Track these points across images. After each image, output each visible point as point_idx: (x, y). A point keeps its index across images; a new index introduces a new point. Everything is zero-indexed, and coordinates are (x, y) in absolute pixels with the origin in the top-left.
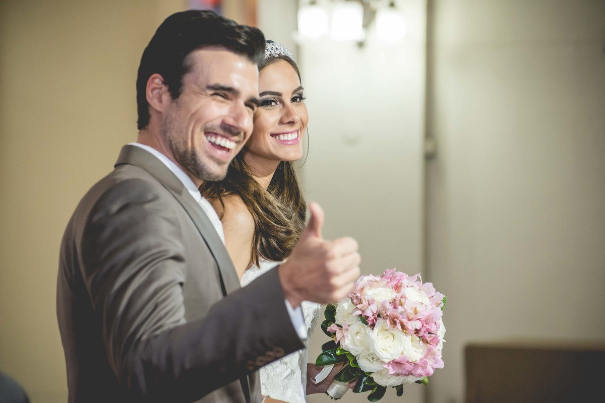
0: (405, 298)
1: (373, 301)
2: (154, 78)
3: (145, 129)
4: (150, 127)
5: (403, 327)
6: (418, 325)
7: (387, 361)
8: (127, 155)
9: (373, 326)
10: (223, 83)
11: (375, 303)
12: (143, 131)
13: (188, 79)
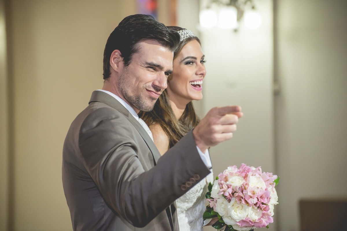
0: (248, 185)
1: (231, 186)
2: (115, 52)
3: (107, 80)
4: (110, 79)
5: (247, 202)
6: (255, 201)
7: (238, 221)
8: (96, 96)
9: (229, 201)
10: (155, 62)
11: (232, 187)
12: (106, 81)
13: (135, 56)
